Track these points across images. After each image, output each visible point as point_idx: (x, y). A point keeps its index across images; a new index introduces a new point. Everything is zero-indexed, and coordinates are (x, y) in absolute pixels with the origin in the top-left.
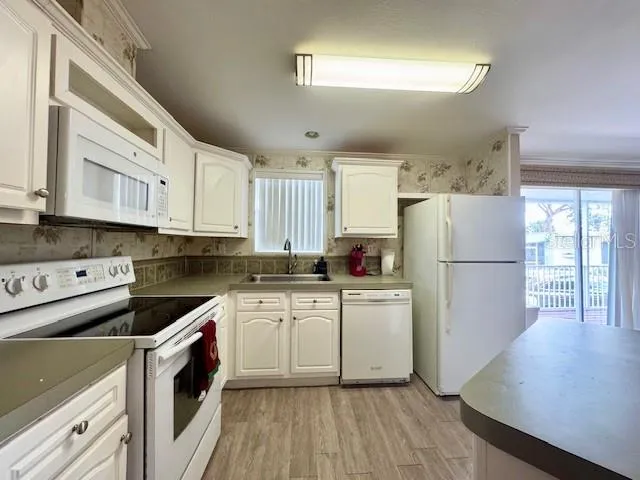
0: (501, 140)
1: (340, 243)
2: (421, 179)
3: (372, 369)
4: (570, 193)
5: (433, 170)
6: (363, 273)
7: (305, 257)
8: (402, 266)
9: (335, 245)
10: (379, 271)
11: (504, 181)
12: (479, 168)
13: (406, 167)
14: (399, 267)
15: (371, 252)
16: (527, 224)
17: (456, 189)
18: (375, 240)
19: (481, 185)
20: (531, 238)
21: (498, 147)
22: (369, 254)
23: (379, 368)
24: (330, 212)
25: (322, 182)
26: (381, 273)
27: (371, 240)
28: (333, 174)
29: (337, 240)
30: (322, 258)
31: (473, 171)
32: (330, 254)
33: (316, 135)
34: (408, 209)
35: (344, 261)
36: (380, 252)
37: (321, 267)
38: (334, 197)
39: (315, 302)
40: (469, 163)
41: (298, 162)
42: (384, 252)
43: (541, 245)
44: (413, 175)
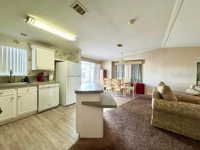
0: (78, 51)
1: (34, 72)
2: (60, 55)
3: (48, 105)
4: (88, 63)
5: (63, 54)
6: (43, 81)
7: (18, 77)
8: (55, 78)
9: (31, 72)
10: (48, 80)
11: (78, 60)
12: (74, 55)
13: (56, 52)
14: (54, 79)
15: (45, 74)
16: (82, 68)
17: (68, 59)
18: (47, 71)
19: (74, 59)
20: (82, 72)
21: (77, 52)
22: (45, 75)
23: (50, 105)
24: (29, 61)
25: (26, 51)
26: (49, 81)
27: (45, 71)
28: (31, 49)
29: (32, 71)
30: (27, 77)
31: (72, 56)
32: (29, 75)
33: (25, 35)
34: (57, 63)
35: (35, 78)
36: (48, 74)
37: (26, 80)
38: (31, 56)
39: (28, 90)
40: (71, 54)
41: (14, 41)
42: (50, 74)
43: (85, 73)
44: (58, 54)
